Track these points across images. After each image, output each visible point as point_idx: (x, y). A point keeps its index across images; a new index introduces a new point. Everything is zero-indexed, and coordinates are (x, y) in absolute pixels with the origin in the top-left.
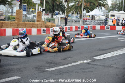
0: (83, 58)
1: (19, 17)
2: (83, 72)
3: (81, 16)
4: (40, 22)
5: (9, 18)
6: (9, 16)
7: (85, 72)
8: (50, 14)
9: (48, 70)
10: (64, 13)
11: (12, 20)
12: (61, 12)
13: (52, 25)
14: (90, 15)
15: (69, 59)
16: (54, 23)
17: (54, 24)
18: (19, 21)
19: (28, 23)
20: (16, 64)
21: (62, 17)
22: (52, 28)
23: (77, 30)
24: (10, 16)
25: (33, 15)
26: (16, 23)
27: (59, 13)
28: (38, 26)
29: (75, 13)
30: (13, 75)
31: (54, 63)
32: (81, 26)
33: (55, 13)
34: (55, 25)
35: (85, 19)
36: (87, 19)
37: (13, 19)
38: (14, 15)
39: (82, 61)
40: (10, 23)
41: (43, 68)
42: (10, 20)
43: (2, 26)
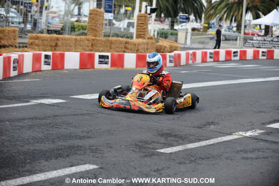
0: (244, 126)
1: (96, 26)
2: (244, 158)
3: (239, 27)
4: (144, 38)
5: (73, 29)
6: (72, 23)
7: (248, 158)
8: (168, 21)
9: (162, 151)
10: (201, 19)
11: (79, 32)
12: (192, 17)
13: (171, 47)
14: (260, 25)
15: (212, 126)
16: (176, 41)
17: (176, 45)
18: (96, 36)
19: (116, 41)
20: (89, 135)
21: (196, 27)
22: (172, 54)
23: (231, 60)
24: (75, 23)
25: (127, 21)
26: (88, 40)
27: (188, 19)
28: (140, 47)
29: (226, 19)
30: (82, 160)
31: (175, 136)
32: (239, 50)
33: (178, 18)
34: (179, 45)
35: (248, 34)
36: (253, 35)
37: (81, 31)
38: (84, 22)
39: (241, 133)
40: (76, 40)
41: (151, 146)
42: (76, 33)
43: (56, 45)
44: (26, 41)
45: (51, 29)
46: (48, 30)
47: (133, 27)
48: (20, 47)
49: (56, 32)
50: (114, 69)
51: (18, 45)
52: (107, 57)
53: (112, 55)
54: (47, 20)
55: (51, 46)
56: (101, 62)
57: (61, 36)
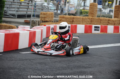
1: (93, 12)
4: (118, 18)
5: (81, 13)
6: (81, 10)
18: (93, 17)
19: (103, 19)
20: (90, 66)
25: (109, 9)
28: (116, 23)
37: (86, 14)
38: (87, 9)
40: (83, 18)
42: (83, 15)
43: (73, 21)
44: (58, 19)
45: (70, 13)
46: (69, 14)
47: (112, 12)
48: (54, 22)
49: (73, 14)
50: (102, 33)
51: (53, 21)
52: (99, 27)
53: (101, 26)
54: (68, 9)
55: (70, 22)
56: (95, 30)
57: (75, 17)
